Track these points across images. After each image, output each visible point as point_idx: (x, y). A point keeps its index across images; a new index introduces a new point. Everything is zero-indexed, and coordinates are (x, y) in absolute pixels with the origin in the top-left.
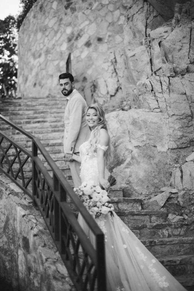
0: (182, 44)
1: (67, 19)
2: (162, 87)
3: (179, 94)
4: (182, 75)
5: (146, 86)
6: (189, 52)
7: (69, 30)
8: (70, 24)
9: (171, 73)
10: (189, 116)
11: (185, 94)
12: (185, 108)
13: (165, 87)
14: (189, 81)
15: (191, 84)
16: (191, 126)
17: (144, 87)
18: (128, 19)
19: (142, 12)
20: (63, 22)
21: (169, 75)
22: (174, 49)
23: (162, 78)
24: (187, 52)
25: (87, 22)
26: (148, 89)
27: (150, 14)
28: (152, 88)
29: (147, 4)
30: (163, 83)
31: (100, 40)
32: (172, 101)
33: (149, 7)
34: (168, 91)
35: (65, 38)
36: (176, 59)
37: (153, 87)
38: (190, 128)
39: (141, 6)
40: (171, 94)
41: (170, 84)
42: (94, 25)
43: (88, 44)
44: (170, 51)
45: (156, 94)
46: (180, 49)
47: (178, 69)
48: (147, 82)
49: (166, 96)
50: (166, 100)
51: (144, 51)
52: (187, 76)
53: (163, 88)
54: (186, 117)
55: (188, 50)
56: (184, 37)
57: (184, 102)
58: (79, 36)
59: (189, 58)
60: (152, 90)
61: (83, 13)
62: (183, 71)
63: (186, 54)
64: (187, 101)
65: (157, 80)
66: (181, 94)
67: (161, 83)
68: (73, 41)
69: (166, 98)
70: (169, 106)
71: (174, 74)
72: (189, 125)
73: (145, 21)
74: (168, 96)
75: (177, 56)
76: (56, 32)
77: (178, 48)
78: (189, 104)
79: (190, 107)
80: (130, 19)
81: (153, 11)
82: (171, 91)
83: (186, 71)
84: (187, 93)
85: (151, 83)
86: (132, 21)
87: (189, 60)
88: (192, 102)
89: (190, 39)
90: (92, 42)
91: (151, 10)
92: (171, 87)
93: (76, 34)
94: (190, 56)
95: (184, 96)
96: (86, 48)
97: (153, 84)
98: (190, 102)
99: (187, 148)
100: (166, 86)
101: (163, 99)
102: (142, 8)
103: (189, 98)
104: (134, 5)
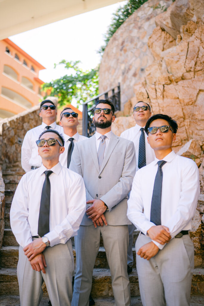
0: (180, 56)
1: (122, 58)
2: (156, 93)
3: (172, 98)
4: (177, 82)
5: (143, 95)
6: (185, 62)
7: (123, 67)
8: (123, 62)
9: (166, 82)
10: (181, 117)
11: (178, 98)
12: (178, 110)
13: (159, 94)
14: (183, 87)
15: (184, 89)
16: (183, 126)
17: (141, 95)
18: (149, 46)
19: (160, 40)
20: (120, 61)
21: (164, 83)
22: (172, 61)
23: (157, 87)
24: (183, 63)
25: (134, 59)
26: (144, 97)
27: (167, 41)
28: (148, 96)
29: (165, 33)
30: (158, 90)
31: (142, 70)
32: (165, 105)
33: (166, 34)
34: (162, 97)
35: (120, 72)
36: (174, 70)
37: (149, 94)
38: (181, 128)
39: (160, 35)
40: (165, 99)
41: (164, 90)
42: (138, 60)
43: (135, 75)
44: (169, 63)
45: (151, 100)
46: (178, 61)
47: (173, 78)
48: (143, 90)
49: (160, 101)
50: (160, 105)
51: (157, 69)
52: (180, 83)
53: (157, 95)
54: (178, 118)
55: (184, 61)
56: (182, 51)
57: (177, 105)
58: (129, 69)
59: (185, 67)
60: (148, 97)
61: (132, 52)
62: (177, 79)
63: (183, 64)
64: (180, 104)
65: (152, 89)
66: (174, 99)
67: (156, 90)
68: (125, 74)
69: (160, 103)
70: (162, 109)
71: (169, 82)
72: (181, 126)
73: (162, 46)
74: (162, 101)
75: (175, 67)
76: (115, 69)
77: (176, 60)
78: (182, 107)
79: (183, 109)
80: (151, 47)
81: (169, 38)
82: (165, 96)
83: (180, 78)
84: (180, 98)
85: (146, 91)
86: (152, 48)
87: (185, 69)
88: (184, 105)
89: (187, 52)
90: (137, 72)
91: (168, 37)
92: (165, 93)
93: (127, 68)
94: (186, 66)
95: (177, 100)
96: (133, 78)
97: (148, 92)
98: (183, 105)
99: (179, 147)
100: (160, 92)
101: (157, 104)
102: (160, 36)
103: (182, 102)
104: (154, 35)
